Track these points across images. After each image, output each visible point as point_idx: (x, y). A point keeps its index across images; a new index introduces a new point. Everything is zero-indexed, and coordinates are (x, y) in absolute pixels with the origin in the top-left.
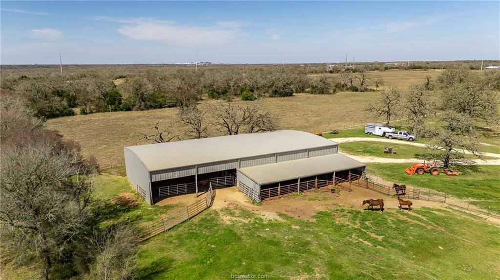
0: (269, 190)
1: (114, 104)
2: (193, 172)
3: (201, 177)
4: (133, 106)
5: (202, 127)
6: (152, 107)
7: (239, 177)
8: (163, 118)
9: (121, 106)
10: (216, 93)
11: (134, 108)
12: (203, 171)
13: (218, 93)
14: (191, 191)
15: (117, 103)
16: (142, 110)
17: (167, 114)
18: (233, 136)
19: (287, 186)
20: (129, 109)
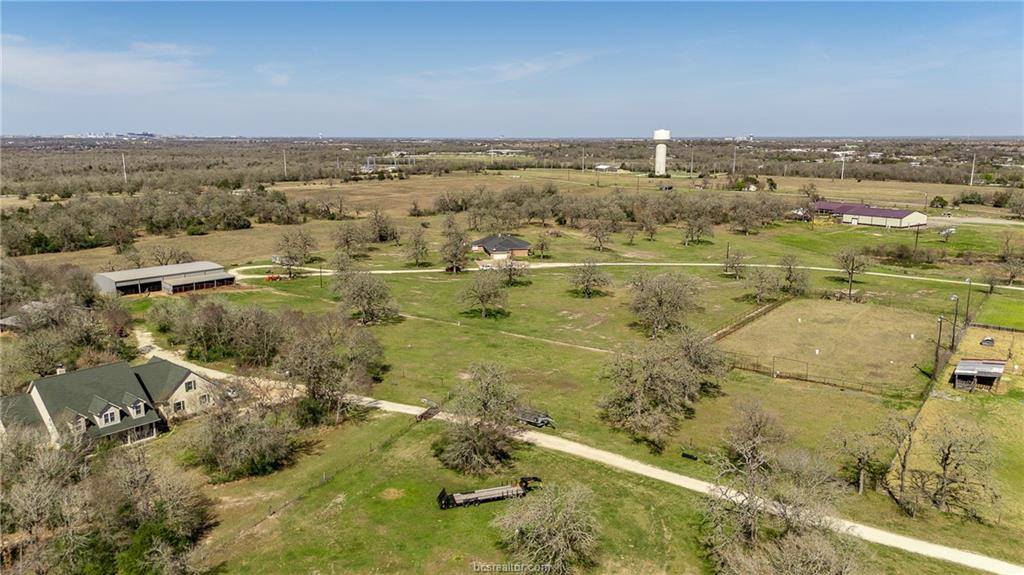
0: (177, 289)
1: (40, 246)
2: (137, 282)
3: (142, 285)
4: (61, 247)
5: (142, 261)
6: (82, 247)
7: (163, 285)
8: (101, 257)
9: (48, 248)
10: (155, 228)
11: (64, 249)
12: (142, 282)
13: (158, 227)
14: (137, 292)
15: (43, 245)
16: (72, 251)
17: (101, 254)
18: (164, 267)
19: (188, 287)
20: (57, 251)
